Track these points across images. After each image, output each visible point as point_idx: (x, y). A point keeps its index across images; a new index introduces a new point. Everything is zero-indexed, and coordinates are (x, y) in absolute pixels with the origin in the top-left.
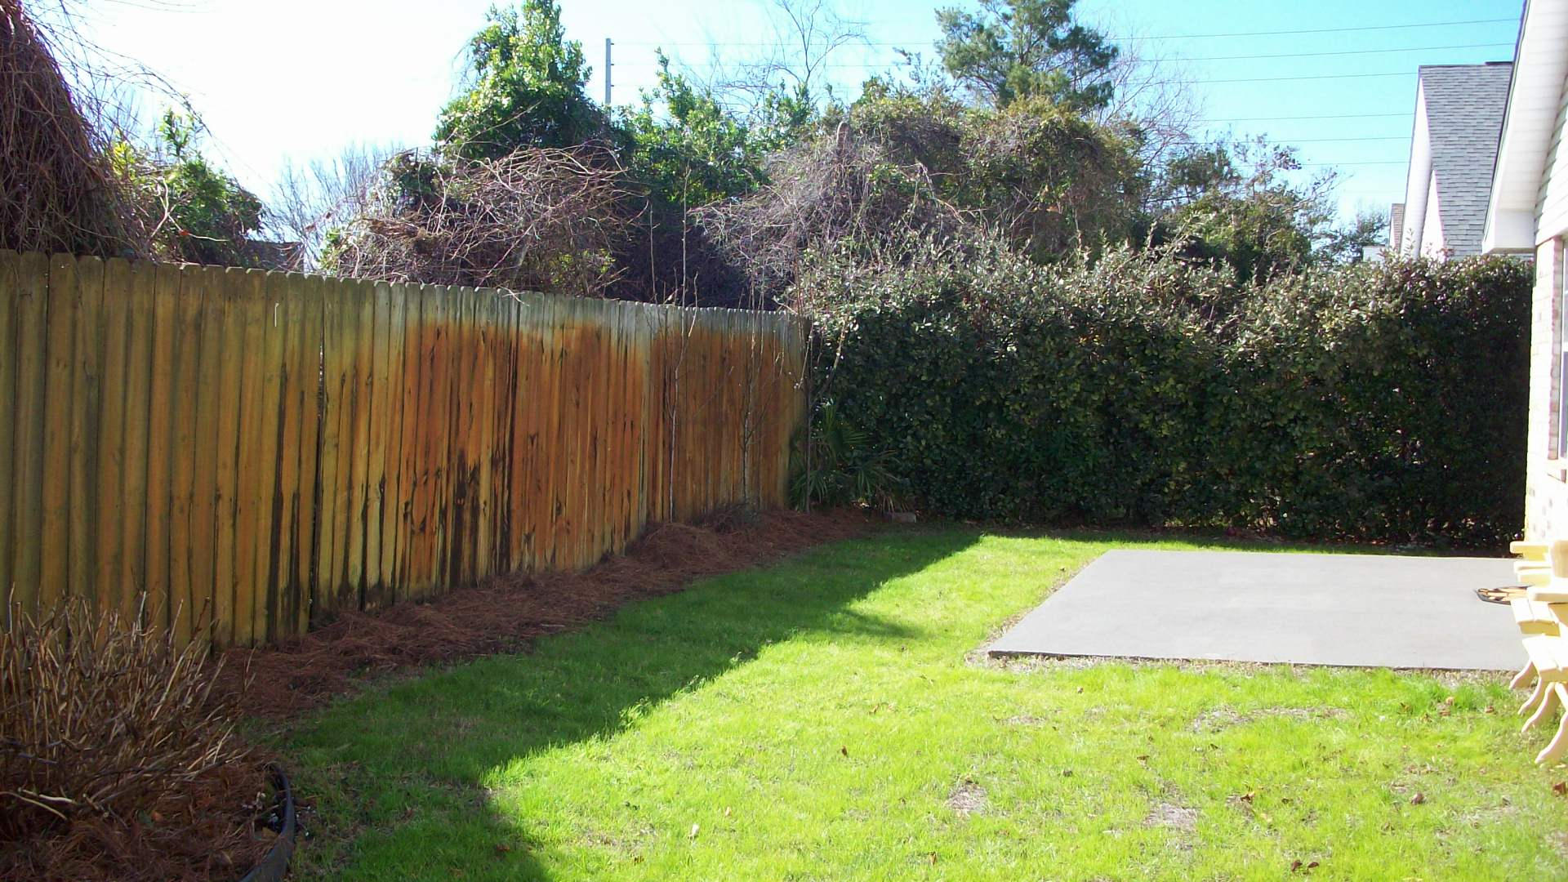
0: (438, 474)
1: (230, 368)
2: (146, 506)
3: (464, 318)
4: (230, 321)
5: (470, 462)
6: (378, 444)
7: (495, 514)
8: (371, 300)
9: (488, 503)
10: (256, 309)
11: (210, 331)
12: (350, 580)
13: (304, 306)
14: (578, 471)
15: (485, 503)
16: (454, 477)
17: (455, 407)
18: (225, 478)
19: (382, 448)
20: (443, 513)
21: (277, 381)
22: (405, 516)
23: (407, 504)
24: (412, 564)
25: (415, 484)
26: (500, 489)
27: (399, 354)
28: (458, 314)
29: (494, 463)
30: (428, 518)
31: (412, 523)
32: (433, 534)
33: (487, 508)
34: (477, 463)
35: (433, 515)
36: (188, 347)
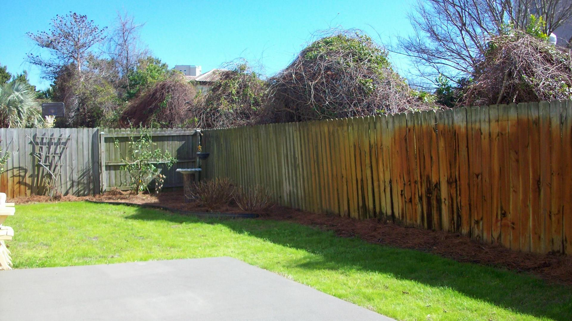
0: (416, 182)
1: (342, 144)
2: (328, 175)
3: (423, 123)
4: (340, 132)
5: (434, 180)
6: (387, 168)
7: (452, 205)
8: (379, 122)
9: (447, 199)
10: (345, 128)
11: (336, 135)
12: (382, 210)
13: (358, 126)
14: (521, 197)
15: (445, 199)
16: (424, 185)
17: (422, 158)
18: (344, 172)
19: (389, 169)
20: (421, 198)
21: (353, 147)
22: (402, 195)
23: (402, 191)
24: (407, 213)
25: (405, 184)
26: (455, 195)
27: (392, 138)
28: (420, 122)
29: (449, 183)
30: (413, 197)
31: (405, 198)
32: (416, 205)
33: (447, 202)
34: (438, 181)
35: (415, 197)
36: (332, 139)
